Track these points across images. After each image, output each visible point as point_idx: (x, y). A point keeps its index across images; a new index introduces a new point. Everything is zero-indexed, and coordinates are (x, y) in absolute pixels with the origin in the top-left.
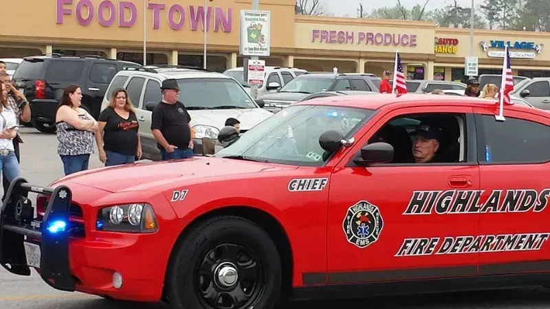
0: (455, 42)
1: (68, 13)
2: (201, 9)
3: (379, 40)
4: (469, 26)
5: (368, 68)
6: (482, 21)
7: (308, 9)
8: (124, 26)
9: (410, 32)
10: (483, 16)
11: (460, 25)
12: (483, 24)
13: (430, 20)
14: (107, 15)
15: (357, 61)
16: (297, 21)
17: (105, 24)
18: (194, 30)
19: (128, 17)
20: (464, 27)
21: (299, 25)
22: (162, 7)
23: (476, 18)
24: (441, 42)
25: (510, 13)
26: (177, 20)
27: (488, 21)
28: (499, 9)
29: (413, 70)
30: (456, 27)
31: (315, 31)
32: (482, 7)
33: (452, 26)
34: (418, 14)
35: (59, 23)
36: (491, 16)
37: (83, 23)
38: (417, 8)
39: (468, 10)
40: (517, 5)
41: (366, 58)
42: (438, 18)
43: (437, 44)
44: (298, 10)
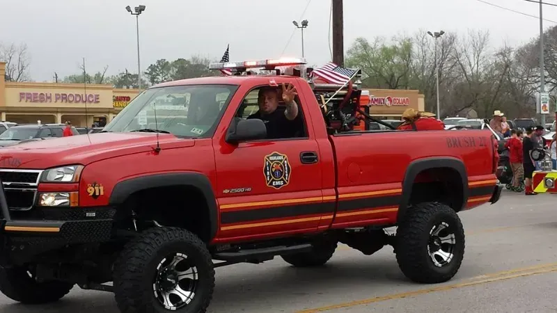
0: (128, 99)
4: (137, 87)
5: (63, 120)
6: (146, 83)
7: (15, 77)
9: (94, 92)
10: (148, 81)
11: (131, 87)
12: (147, 85)
13: (108, 84)
15: (55, 114)
16: (7, 86)
20: (134, 88)
21: (9, 90)
23: (143, 82)
24: (117, 99)
25: (166, 77)
27: (151, 84)
28: (158, 75)
29: (98, 120)
30: (128, 88)
32: (146, 73)
33: (125, 87)
34: (99, 79)
36: (153, 81)
38: (98, 75)
39: (136, 76)
40: (171, 72)
41: (61, 112)
42: (114, 82)
43: (114, 100)
44: (7, 78)
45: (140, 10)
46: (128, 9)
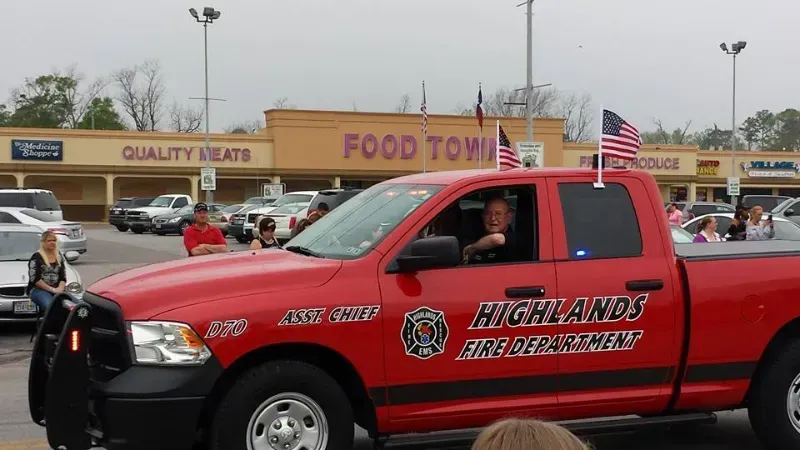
0: (717, 164)
1: (355, 147)
2: (476, 140)
3: (643, 164)
4: (730, 148)
6: (741, 142)
7: (574, 135)
8: (405, 157)
9: (672, 155)
10: (741, 137)
11: (721, 148)
12: (742, 144)
13: (690, 143)
14: (390, 148)
16: (565, 148)
17: (388, 157)
18: (470, 159)
19: (409, 149)
20: (724, 149)
21: (566, 153)
22: (440, 140)
23: (737, 140)
24: (702, 164)
25: (769, 134)
26: (454, 150)
27: (747, 143)
28: (757, 131)
29: (676, 191)
30: (716, 149)
31: (582, 158)
32: (741, 129)
33: (712, 148)
34: (679, 137)
35: (347, 156)
36: (749, 138)
37: (368, 155)
38: (677, 132)
39: (729, 133)
40: (775, 126)
42: (698, 141)
43: (699, 166)
44: (566, 137)
45: (739, 47)
46: (724, 47)
